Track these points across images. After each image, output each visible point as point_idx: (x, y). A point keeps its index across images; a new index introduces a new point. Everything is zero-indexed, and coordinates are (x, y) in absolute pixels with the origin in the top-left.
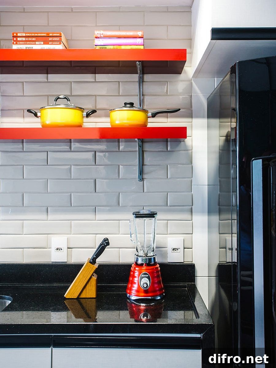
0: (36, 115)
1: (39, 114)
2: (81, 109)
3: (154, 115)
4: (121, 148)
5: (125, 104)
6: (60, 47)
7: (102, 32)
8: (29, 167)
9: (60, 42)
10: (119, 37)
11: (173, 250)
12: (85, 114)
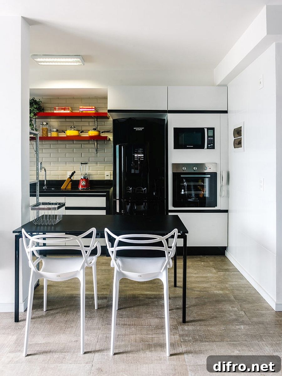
0: (64, 132)
1: (65, 132)
2: (79, 131)
3: (102, 132)
4: (90, 143)
5: (93, 129)
6: (69, 112)
7: (82, 107)
8: (60, 149)
9: (69, 110)
10: (87, 109)
11: (107, 176)
12: (80, 132)
